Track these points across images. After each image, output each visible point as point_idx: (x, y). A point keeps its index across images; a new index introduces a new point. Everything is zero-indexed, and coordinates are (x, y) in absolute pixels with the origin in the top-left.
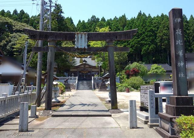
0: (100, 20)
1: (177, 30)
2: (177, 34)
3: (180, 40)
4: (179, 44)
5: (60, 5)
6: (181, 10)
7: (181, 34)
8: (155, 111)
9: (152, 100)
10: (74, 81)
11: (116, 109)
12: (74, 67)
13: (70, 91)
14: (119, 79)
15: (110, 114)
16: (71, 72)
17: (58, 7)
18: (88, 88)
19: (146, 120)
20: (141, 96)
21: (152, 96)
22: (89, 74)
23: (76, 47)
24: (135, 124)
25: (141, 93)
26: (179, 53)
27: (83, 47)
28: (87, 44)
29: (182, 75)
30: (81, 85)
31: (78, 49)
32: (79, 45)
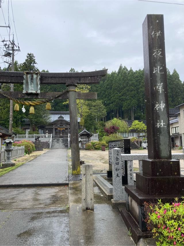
2: (155, 56)
3: (158, 67)
5: (33, 54)
7: (161, 56)
8: (121, 181)
9: (117, 164)
10: (48, 139)
11: (78, 174)
12: (49, 123)
13: (42, 151)
14: (98, 136)
15: (67, 182)
16: (47, 129)
17: (31, 57)
18: (64, 146)
19: (110, 195)
20: (109, 157)
21: (117, 159)
22: (66, 131)
23: (24, 92)
24: (90, 202)
25: (109, 153)
26: (157, 87)
27: (34, 92)
28: (40, 87)
29: (162, 124)
30: (56, 143)
31: (28, 94)
32: (29, 88)
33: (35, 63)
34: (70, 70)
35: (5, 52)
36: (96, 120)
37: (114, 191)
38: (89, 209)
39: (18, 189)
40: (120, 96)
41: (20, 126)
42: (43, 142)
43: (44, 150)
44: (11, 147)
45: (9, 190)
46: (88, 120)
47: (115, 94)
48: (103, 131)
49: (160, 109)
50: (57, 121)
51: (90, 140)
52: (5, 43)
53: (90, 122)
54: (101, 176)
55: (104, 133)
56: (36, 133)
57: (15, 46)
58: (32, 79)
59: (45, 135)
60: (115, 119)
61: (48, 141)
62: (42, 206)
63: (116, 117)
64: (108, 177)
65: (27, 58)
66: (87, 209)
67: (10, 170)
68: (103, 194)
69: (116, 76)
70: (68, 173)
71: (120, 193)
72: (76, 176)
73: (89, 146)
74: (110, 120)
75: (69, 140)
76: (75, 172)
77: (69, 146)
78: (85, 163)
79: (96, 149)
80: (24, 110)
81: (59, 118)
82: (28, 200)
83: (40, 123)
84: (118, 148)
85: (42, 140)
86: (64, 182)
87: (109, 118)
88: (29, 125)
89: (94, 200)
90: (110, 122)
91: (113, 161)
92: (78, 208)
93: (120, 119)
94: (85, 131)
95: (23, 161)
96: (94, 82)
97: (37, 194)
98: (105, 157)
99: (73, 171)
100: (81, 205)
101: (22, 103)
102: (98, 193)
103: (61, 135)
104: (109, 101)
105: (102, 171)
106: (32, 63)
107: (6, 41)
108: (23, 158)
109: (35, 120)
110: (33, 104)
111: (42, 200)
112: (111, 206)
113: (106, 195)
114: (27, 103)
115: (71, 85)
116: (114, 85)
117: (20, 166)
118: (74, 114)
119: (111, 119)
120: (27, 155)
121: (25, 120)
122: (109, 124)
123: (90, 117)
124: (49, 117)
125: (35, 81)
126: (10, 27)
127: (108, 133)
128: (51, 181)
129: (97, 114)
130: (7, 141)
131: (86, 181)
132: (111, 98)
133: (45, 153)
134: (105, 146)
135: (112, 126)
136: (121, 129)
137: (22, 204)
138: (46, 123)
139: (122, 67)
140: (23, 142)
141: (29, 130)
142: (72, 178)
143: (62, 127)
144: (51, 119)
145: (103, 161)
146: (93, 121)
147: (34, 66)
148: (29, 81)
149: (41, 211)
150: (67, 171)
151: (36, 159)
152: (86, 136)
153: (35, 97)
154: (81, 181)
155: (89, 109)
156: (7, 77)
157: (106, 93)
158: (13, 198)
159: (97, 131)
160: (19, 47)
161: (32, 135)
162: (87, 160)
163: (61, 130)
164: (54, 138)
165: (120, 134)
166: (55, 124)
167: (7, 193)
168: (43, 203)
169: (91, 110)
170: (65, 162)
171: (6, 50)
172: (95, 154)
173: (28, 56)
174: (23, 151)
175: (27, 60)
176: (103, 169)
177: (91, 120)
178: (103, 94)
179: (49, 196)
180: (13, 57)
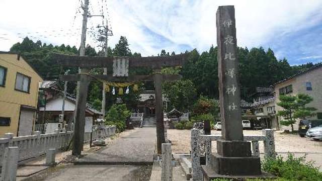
1: (226, 38)
2: (227, 44)
3: (230, 54)
4: (228, 59)
6: (233, 6)
7: (232, 44)
14: (188, 116)
23: (114, 75)
26: (229, 72)
27: (123, 75)
28: (128, 71)
29: (234, 107)
32: (118, 72)
35: (99, 36)
43: (135, 128)
49: (231, 93)
51: (180, 119)
52: (99, 28)
57: (108, 31)
59: (136, 114)
94: (175, 110)
115: (157, 68)
125: (123, 65)
126: (103, 17)
130: (99, 120)
133: (136, 132)
148: (118, 65)
153: (123, 80)
160: (112, 32)
164: (145, 117)
166: (146, 103)
174: (115, 130)
180: (106, 42)
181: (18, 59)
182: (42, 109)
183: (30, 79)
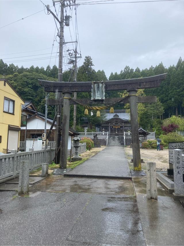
0: (134, 71)
5: (90, 57)
8: (182, 177)
9: (178, 163)
10: (105, 137)
11: (139, 171)
12: (105, 121)
13: (100, 147)
14: (154, 135)
15: (130, 177)
16: (103, 127)
17: (88, 60)
18: (119, 144)
19: (171, 189)
20: (170, 156)
21: (178, 159)
22: (121, 129)
23: (92, 99)
24: (154, 193)
25: (169, 153)
27: (100, 98)
28: (105, 94)
30: (112, 140)
31: (95, 101)
32: (96, 96)
33: (92, 65)
34: (125, 68)
35: (69, 60)
36: (153, 117)
37: (175, 186)
38: (154, 199)
39: (91, 179)
40: (179, 92)
41: (80, 124)
42: (100, 139)
43: (102, 146)
44: (78, 144)
45: (83, 179)
46: (144, 118)
47: (174, 90)
48: (160, 129)
50: (112, 119)
51: (147, 138)
52: (69, 52)
53: (145, 120)
54: (161, 173)
55: (161, 131)
56: (93, 131)
57: (77, 54)
58: (98, 87)
59: (102, 133)
60: (174, 117)
61: (104, 138)
62: (114, 193)
63: (175, 114)
64: (168, 175)
65: (85, 61)
66: (152, 198)
67: (79, 163)
68: (164, 188)
69: (174, 71)
70: (129, 169)
71: (181, 188)
72: (138, 172)
73: (145, 145)
74: (167, 118)
75: (125, 138)
76: (136, 168)
77: (125, 144)
78: (144, 161)
79: (153, 148)
80: (92, 114)
81: (114, 116)
82: (101, 188)
83: (97, 121)
84: (179, 149)
85: (100, 137)
86: (128, 176)
87: (166, 115)
88: (87, 123)
89: (157, 192)
90: (168, 120)
91: (174, 160)
92: (143, 197)
93: (179, 117)
94: (141, 129)
95: (86, 156)
96: (153, 86)
97: (106, 184)
98: (163, 156)
99: (134, 168)
100: (146, 195)
101: (91, 108)
102: (159, 187)
103: (116, 133)
104: (167, 97)
105: (162, 169)
106: (89, 65)
107: (70, 50)
108: (85, 153)
109: (93, 119)
110: (100, 109)
111: (113, 189)
112: (173, 199)
113: (167, 189)
114: (94, 108)
115: (132, 91)
116: (172, 80)
117: (86, 160)
118: (135, 117)
119: (169, 117)
120: (88, 151)
121: (84, 118)
122: (167, 122)
123: (146, 115)
124: (105, 115)
125: (100, 89)
126: (77, 42)
127: (166, 131)
128: (116, 175)
129: (154, 112)
130: (76, 139)
131: (150, 175)
132: (169, 94)
133: (103, 150)
134: (163, 145)
135: (171, 124)
136: (181, 128)
137: (98, 190)
138: (103, 121)
139: (182, 60)
140: (84, 139)
141: (87, 128)
142: (134, 173)
143: (118, 125)
144: (107, 117)
145: (162, 160)
146: (149, 119)
147: (91, 68)
148: (96, 90)
149: (114, 196)
150: (128, 167)
151: (97, 155)
152: (141, 135)
153: (100, 103)
154: (142, 177)
155: (145, 107)
156: (78, 87)
157: (164, 89)
158: (89, 185)
159: (153, 129)
160: (81, 55)
161: (90, 132)
162: (145, 159)
163: (116, 128)
164: (110, 136)
165: (179, 132)
166: (110, 122)
167: (83, 181)
168: (114, 191)
169: (147, 108)
170: (124, 159)
171: (70, 58)
172: (152, 153)
173: (86, 59)
174: (85, 147)
175: (85, 62)
176: (163, 168)
177: (147, 118)
178: (160, 90)
179: (117, 186)
180: (76, 64)
181: (5, 85)
182: (24, 128)
183: (14, 101)
